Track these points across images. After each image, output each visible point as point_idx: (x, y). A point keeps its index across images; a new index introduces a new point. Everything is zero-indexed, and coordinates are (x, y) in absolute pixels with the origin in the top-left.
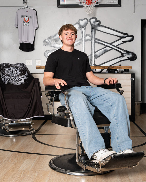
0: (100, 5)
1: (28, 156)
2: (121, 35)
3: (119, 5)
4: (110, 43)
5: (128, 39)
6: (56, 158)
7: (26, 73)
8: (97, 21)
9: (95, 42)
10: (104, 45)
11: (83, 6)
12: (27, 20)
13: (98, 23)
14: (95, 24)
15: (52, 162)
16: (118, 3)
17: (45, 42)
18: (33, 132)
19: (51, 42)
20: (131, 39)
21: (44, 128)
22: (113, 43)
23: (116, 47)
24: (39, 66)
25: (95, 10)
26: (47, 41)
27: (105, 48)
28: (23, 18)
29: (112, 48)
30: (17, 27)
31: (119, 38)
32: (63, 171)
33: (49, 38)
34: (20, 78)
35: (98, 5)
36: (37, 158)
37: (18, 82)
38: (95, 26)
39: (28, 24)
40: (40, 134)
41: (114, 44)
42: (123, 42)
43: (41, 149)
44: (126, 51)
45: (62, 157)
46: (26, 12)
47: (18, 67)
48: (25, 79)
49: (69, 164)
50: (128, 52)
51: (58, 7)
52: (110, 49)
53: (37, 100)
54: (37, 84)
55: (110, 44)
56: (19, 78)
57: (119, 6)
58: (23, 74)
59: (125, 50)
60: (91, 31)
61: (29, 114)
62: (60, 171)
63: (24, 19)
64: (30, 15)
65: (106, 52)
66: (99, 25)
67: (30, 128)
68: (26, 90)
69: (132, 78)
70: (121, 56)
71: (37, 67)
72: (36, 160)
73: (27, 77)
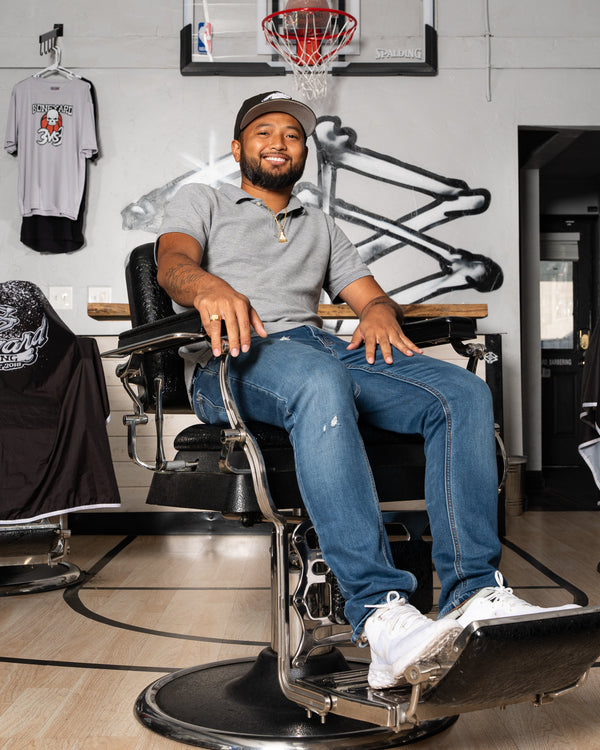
0: (352, 65)
1: (36, 674)
2: (440, 188)
3: (429, 65)
4: (395, 219)
5: (466, 203)
6: (168, 680)
7: (44, 321)
8: (343, 132)
9: (334, 214)
10: (373, 227)
11: (284, 68)
12: (54, 123)
13: (345, 138)
14: (332, 142)
15: (150, 692)
16: (424, 61)
17: (128, 214)
18: (71, 578)
19: (154, 216)
20: (480, 203)
22: (408, 217)
23: (420, 234)
24: (101, 304)
25: (333, 88)
26: (136, 209)
27: (375, 237)
28: (39, 115)
29: (405, 241)
30: (15, 154)
31: (432, 199)
32: (203, 738)
33: (145, 197)
34: (13, 344)
35: (344, 64)
36: (80, 682)
37: (5, 361)
38: (331, 149)
39: (60, 139)
40: (99, 588)
41: (410, 224)
42: (445, 217)
43: (100, 643)
44: (460, 252)
45: (200, 674)
46: (52, 88)
47: (9, 298)
48: (37, 344)
49: (229, 702)
50: (468, 258)
51: (184, 74)
52: (398, 242)
53: (85, 433)
54: (88, 363)
55: (395, 223)
56: (10, 343)
57: (430, 70)
58: (27, 324)
59: (456, 247)
60: (320, 172)
61: (53, 496)
62: (187, 737)
63: (42, 119)
64: (68, 103)
65: (381, 255)
66: (350, 146)
67: (52, 557)
68: (39, 389)
69: (491, 353)
70: (439, 270)
71: (95, 307)
72: (72, 691)
73: (44, 336)
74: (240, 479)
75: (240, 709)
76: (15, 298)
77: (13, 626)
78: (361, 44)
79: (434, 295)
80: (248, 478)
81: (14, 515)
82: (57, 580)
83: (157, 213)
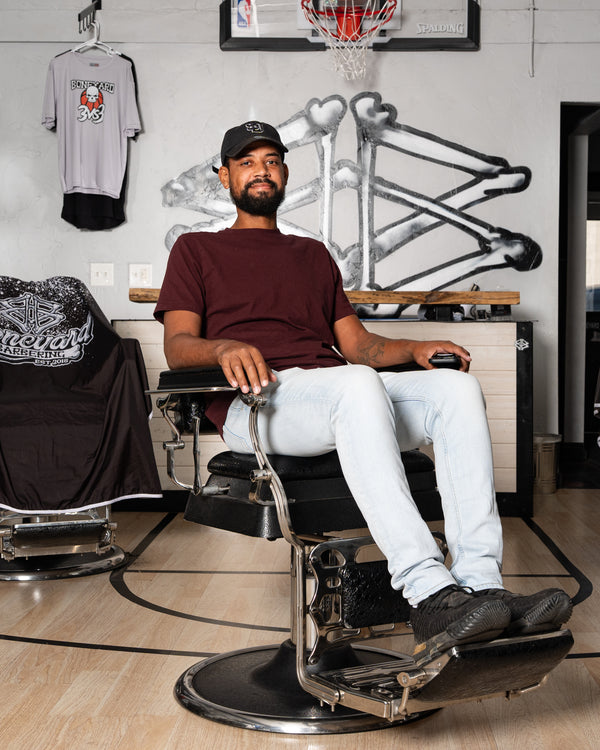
0: (393, 40)
1: (89, 657)
2: (480, 165)
3: (472, 41)
4: (434, 197)
5: (506, 181)
6: (203, 665)
7: (89, 318)
8: (383, 108)
9: (373, 192)
10: (412, 205)
11: (324, 44)
12: (94, 100)
13: (385, 114)
14: (372, 119)
15: (187, 680)
16: (465, 36)
17: (168, 191)
18: (116, 561)
19: (194, 192)
20: (520, 181)
21: (160, 543)
22: (447, 196)
23: (459, 212)
24: (143, 290)
25: (374, 64)
26: (176, 186)
27: (414, 216)
28: (79, 92)
29: (444, 220)
31: (472, 177)
32: (232, 718)
33: (185, 174)
34: (60, 340)
35: (385, 40)
36: (127, 665)
37: (53, 357)
38: (372, 126)
39: (100, 116)
40: (142, 571)
41: (451, 202)
42: (485, 196)
43: (144, 628)
44: (500, 230)
45: (231, 659)
46: (92, 65)
47: (55, 295)
48: (83, 342)
49: (254, 687)
50: (507, 237)
51: (223, 49)
52: (437, 220)
53: (130, 430)
54: (131, 363)
55: (434, 202)
56: (57, 339)
57: (473, 45)
58: (73, 320)
59: (495, 225)
60: (359, 149)
61: (99, 488)
62: (218, 717)
63: (82, 96)
64: (108, 79)
65: (420, 233)
66: (390, 123)
67: (100, 547)
68: (85, 386)
69: (522, 340)
70: (477, 248)
71: (136, 293)
72: (121, 673)
73: (90, 334)
74: (266, 509)
75: (263, 694)
76: (60, 294)
77: (66, 610)
78: (402, 18)
79: (473, 273)
80: (273, 509)
81: (64, 505)
82: (103, 563)
83: (197, 190)
